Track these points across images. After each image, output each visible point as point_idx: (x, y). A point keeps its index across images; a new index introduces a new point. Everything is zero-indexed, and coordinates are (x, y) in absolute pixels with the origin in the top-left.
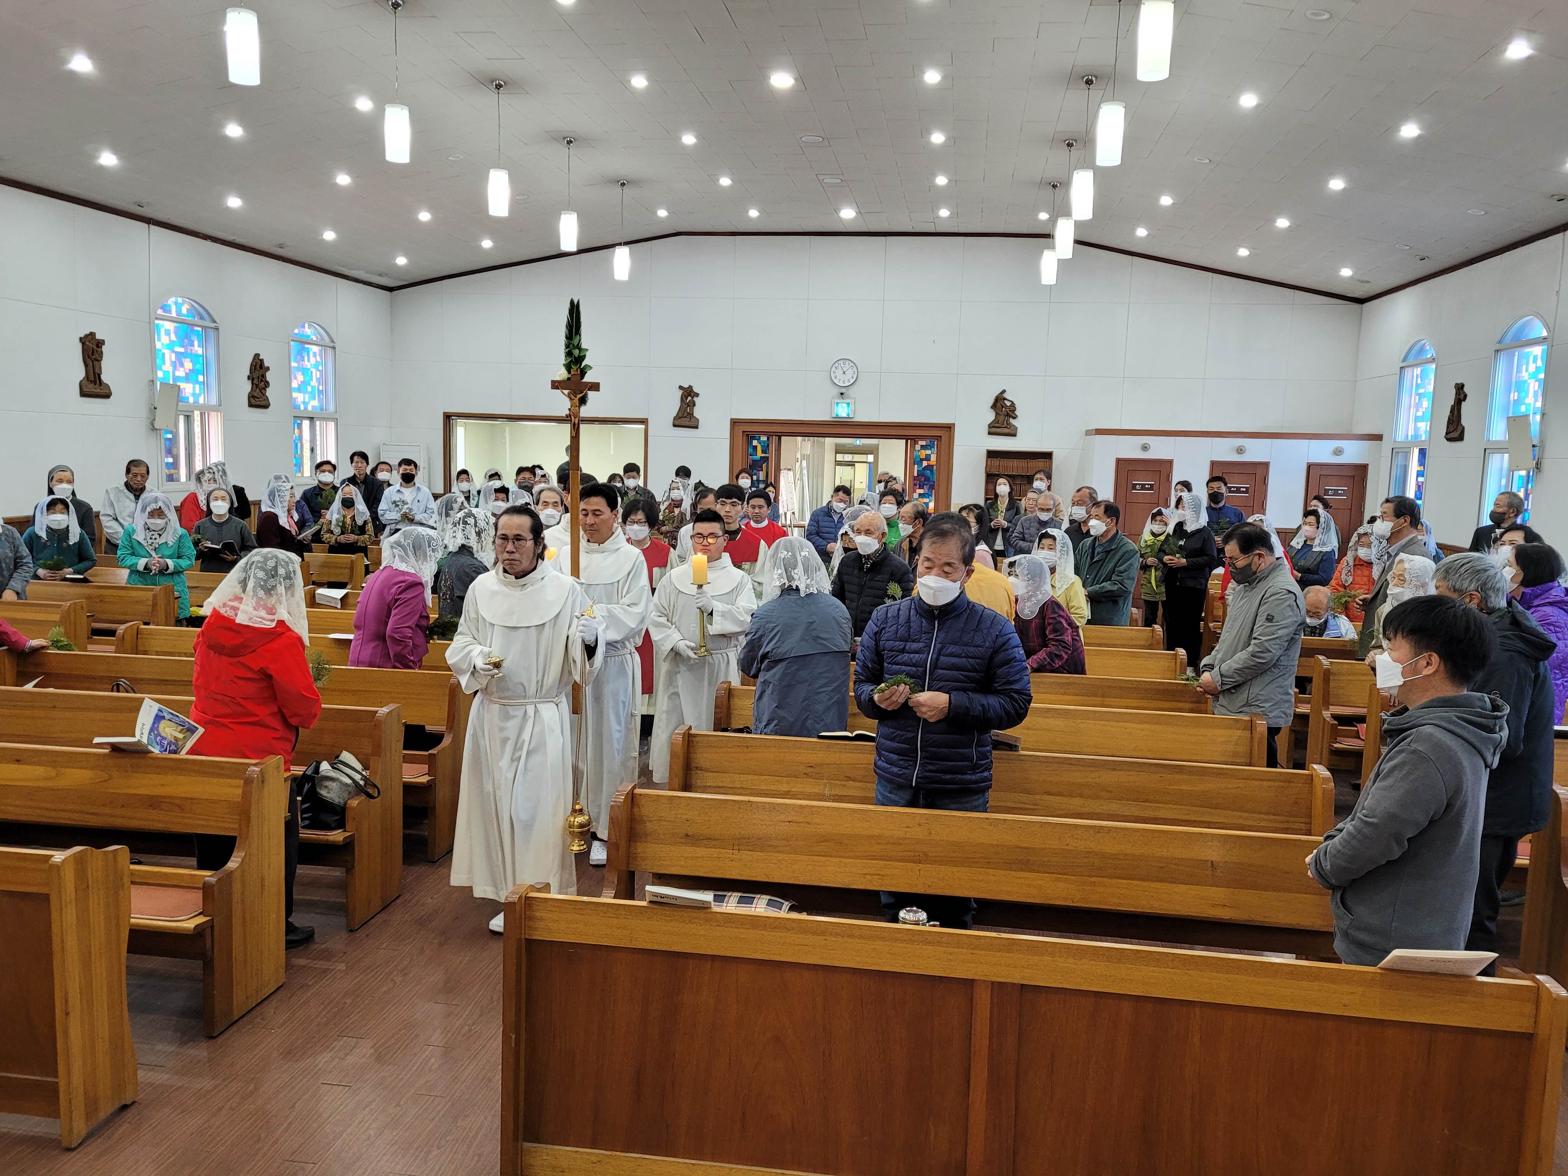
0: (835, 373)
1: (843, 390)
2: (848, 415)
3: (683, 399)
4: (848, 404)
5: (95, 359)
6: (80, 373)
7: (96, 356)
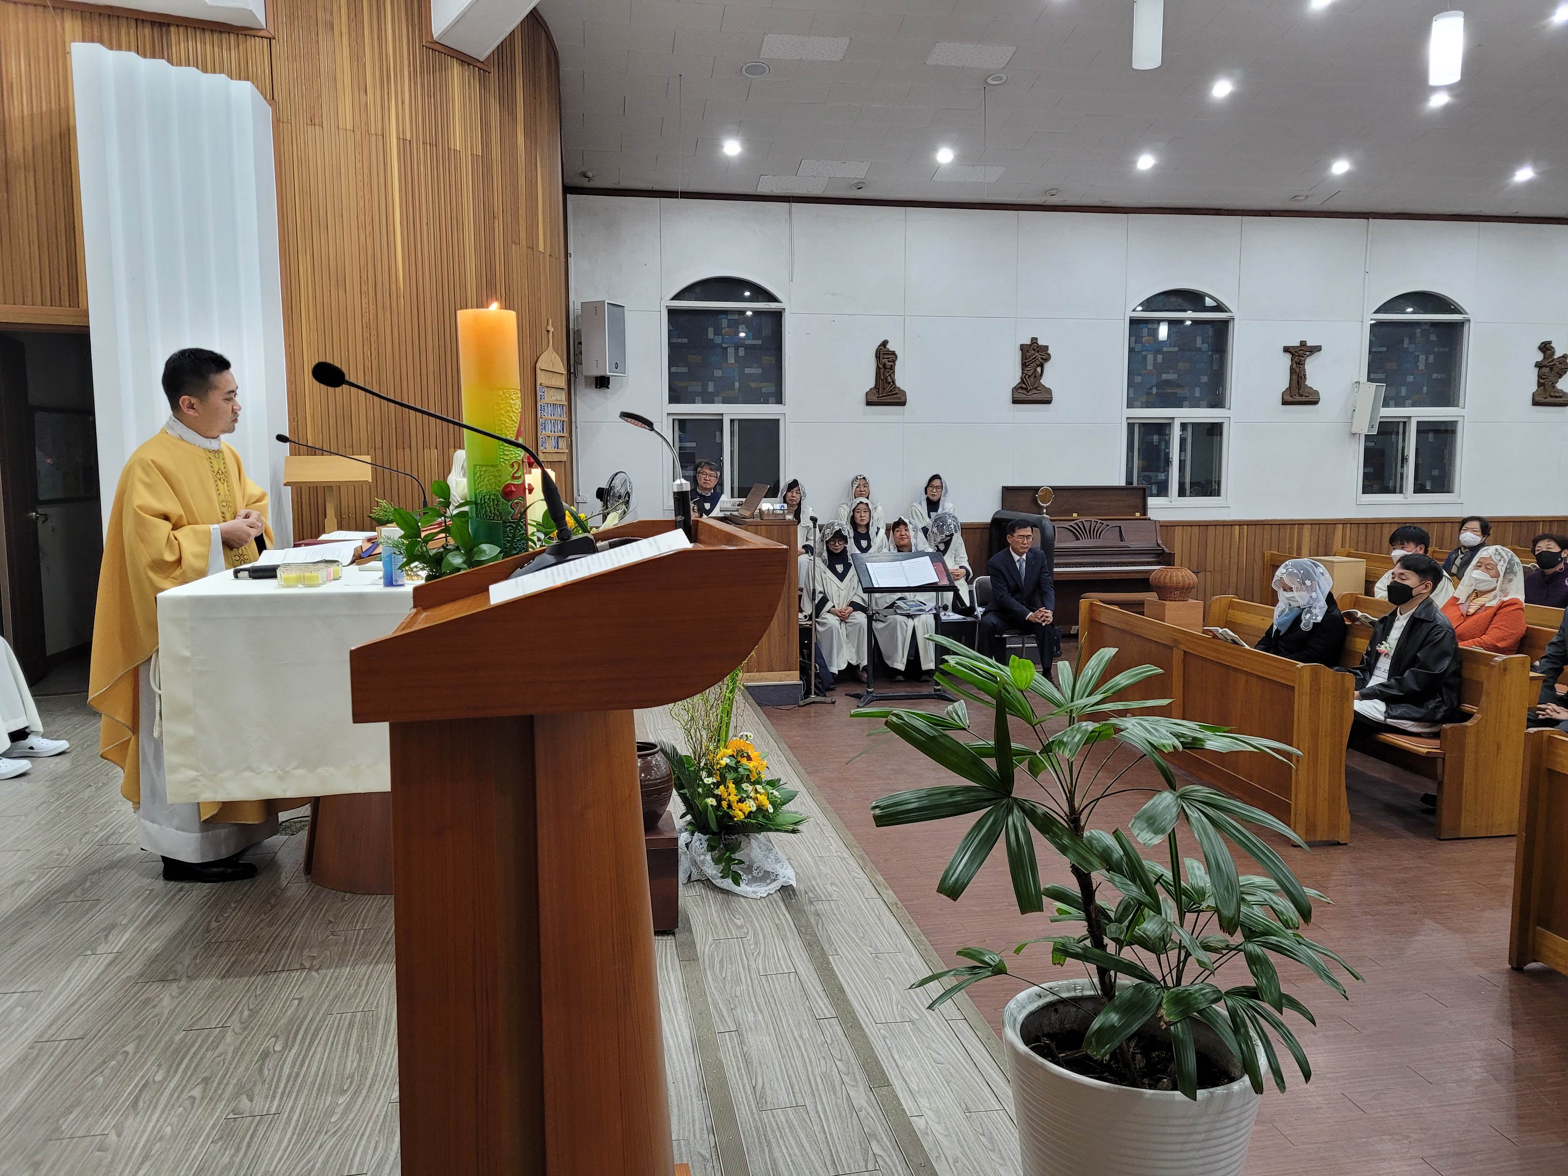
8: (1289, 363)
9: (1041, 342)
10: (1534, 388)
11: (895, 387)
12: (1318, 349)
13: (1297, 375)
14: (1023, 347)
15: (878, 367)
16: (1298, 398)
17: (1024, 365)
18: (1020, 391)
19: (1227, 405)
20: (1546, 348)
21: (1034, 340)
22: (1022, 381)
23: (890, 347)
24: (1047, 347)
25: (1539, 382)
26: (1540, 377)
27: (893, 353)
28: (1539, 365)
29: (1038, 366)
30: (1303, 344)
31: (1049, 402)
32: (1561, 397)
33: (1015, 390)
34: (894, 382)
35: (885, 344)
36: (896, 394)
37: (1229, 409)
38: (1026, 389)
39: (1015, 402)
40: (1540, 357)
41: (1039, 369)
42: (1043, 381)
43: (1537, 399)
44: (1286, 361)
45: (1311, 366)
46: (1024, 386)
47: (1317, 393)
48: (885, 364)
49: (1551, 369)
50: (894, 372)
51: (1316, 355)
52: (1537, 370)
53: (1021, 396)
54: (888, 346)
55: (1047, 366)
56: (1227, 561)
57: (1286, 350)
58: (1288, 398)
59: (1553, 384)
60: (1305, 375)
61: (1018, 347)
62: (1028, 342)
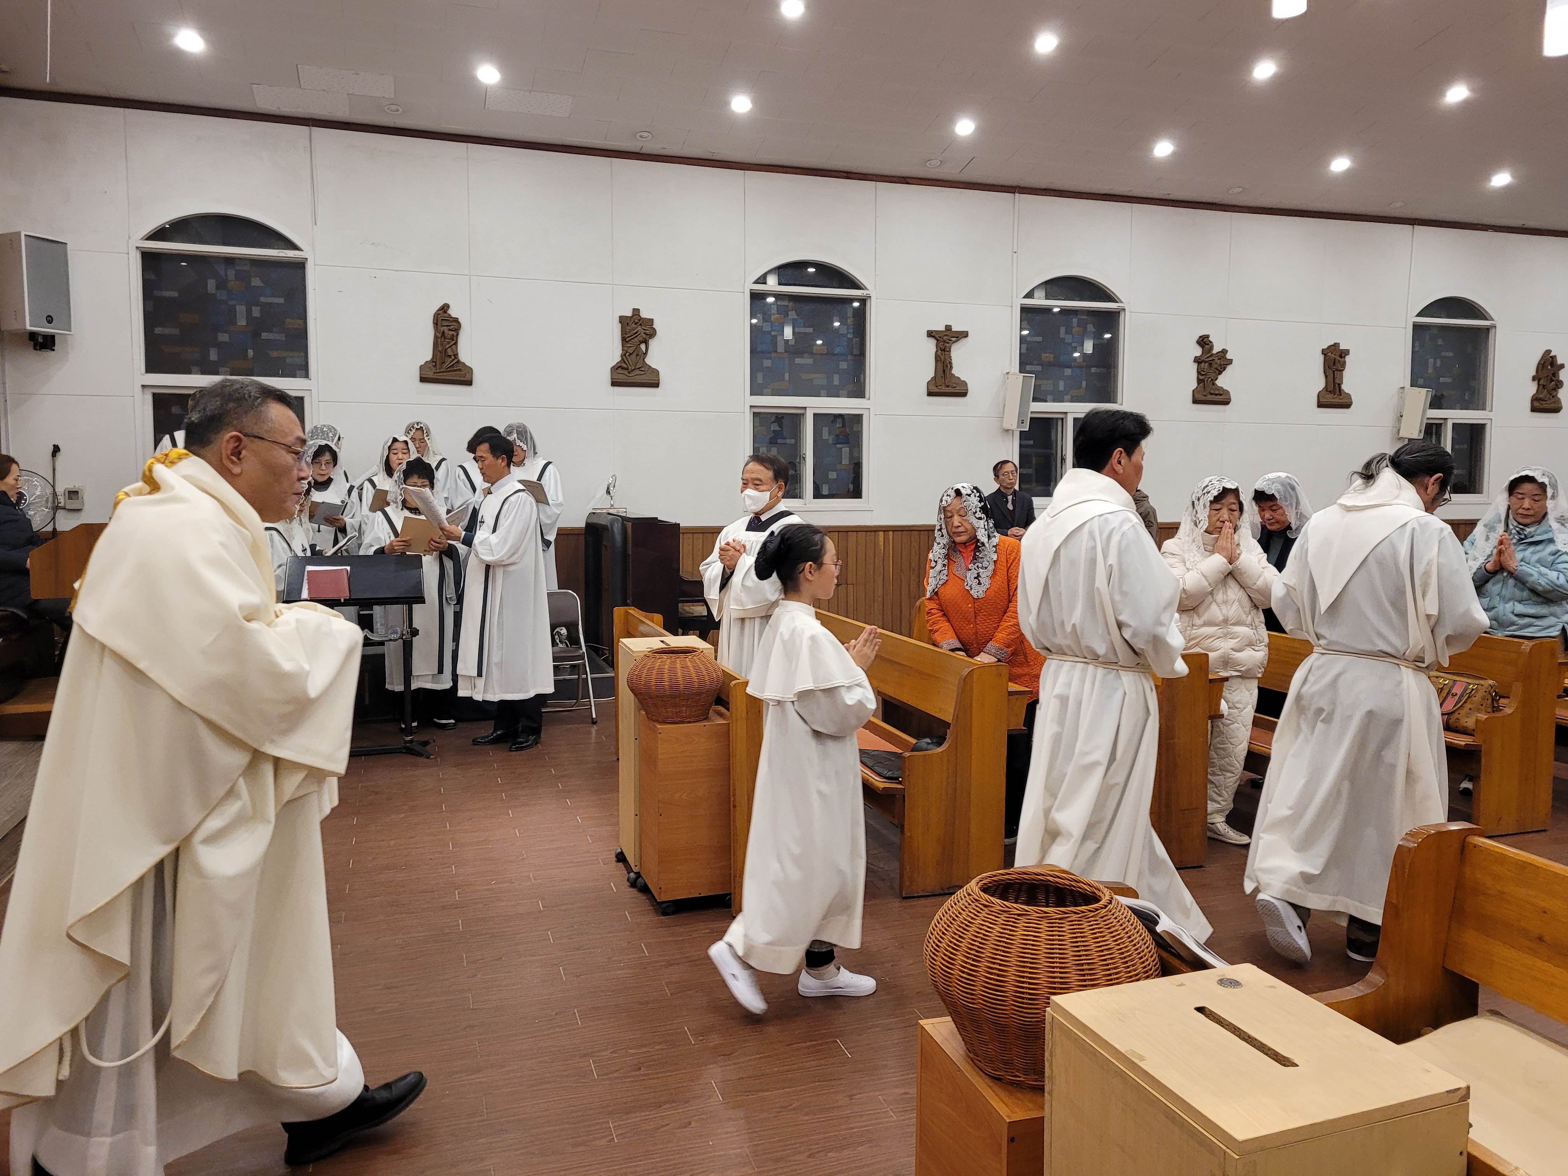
5: (1337, 370)
6: (1319, 384)
7: (1338, 366)
8: (934, 349)
9: (644, 314)
10: (1194, 385)
11: (458, 362)
12: (965, 335)
13: (943, 362)
14: (623, 320)
15: (436, 337)
16: (944, 389)
17: (624, 340)
18: (620, 371)
19: (867, 395)
20: (1204, 342)
21: (636, 311)
22: (623, 359)
23: (453, 312)
24: (652, 320)
25: (1198, 378)
26: (1199, 373)
27: (456, 320)
28: (1197, 360)
29: (641, 342)
30: (948, 328)
31: (656, 385)
32: (1221, 395)
33: (615, 369)
34: (456, 355)
35: (445, 308)
36: (460, 370)
37: (869, 399)
38: (627, 369)
39: (614, 384)
40: (1198, 352)
41: (643, 346)
42: (648, 361)
43: (1197, 396)
44: (931, 346)
45: (958, 353)
46: (624, 365)
47: (965, 384)
48: (443, 333)
49: (1210, 365)
50: (456, 343)
51: (963, 341)
52: (1195, 366)
53: (621, 378)
54: (450, 312)
55: (652, 343)
56: (871, 572)
57: (930, 334)
58: (934, 389)
59: (1213, 382)
60: (950, 363)
61: (618, 320)
62: (629, 314)
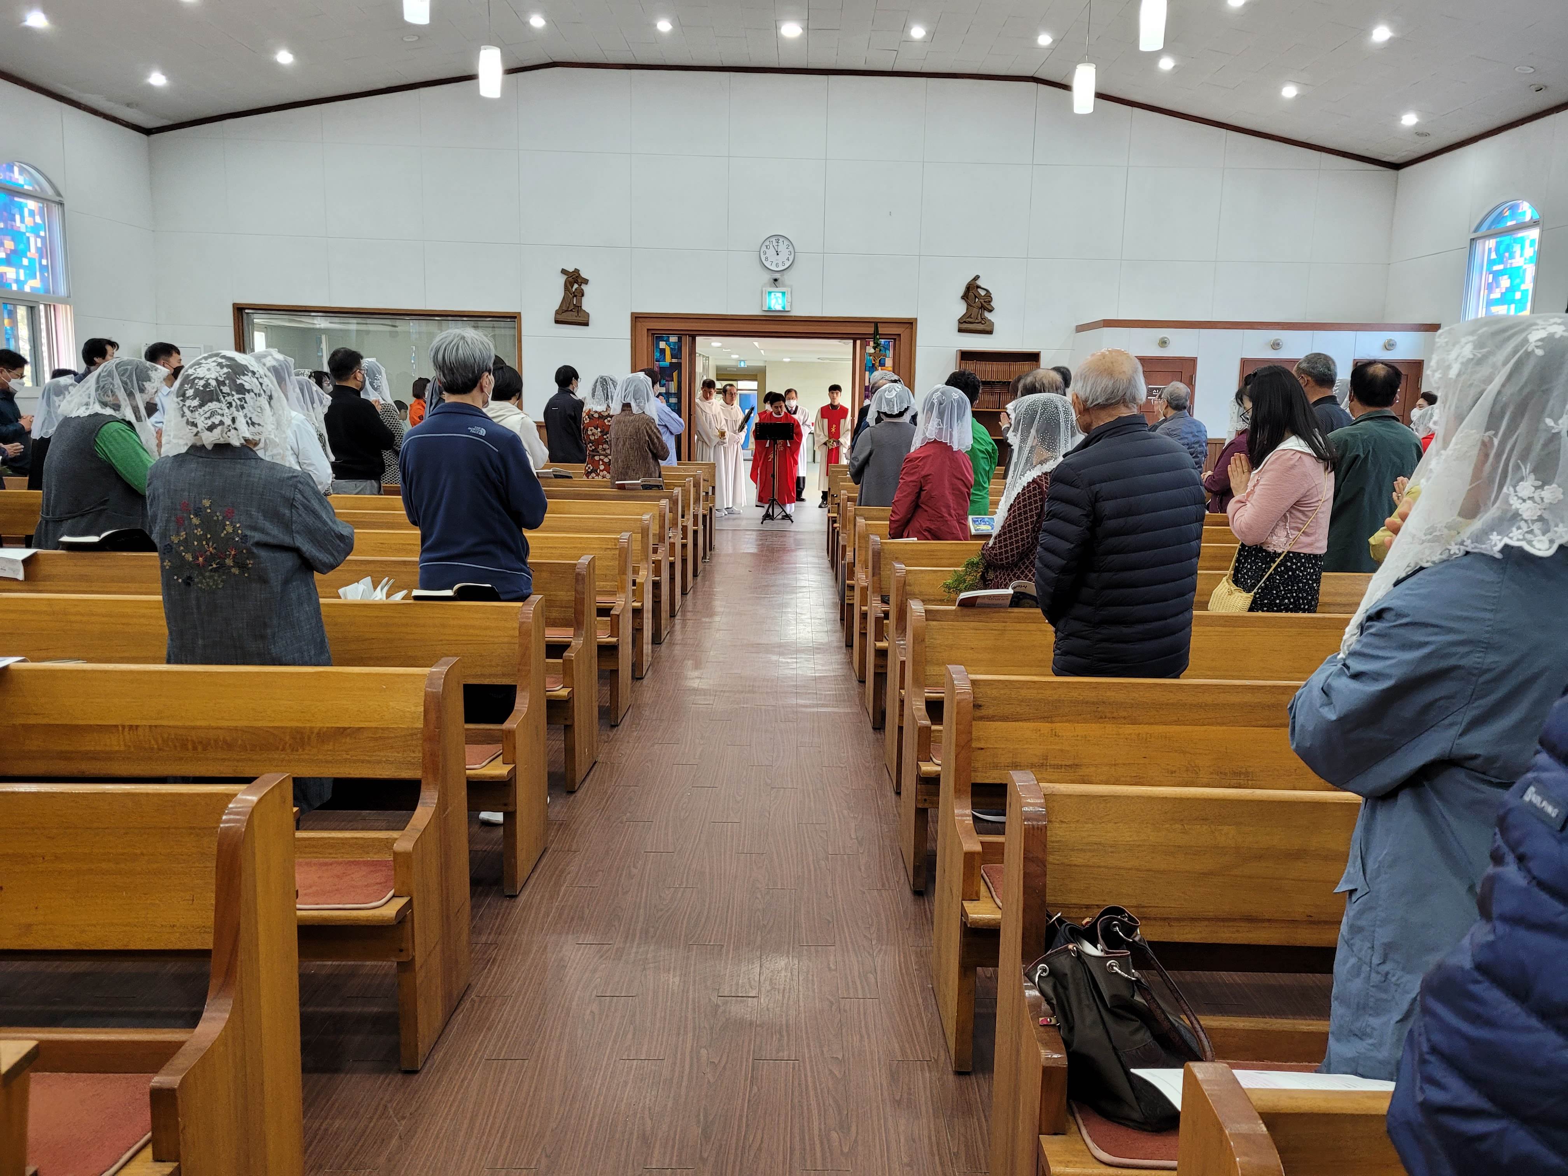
0: (765, 253)
1: (777, 276)
2: (784, 308)
3: (568, 286)
4: (783, 293)
